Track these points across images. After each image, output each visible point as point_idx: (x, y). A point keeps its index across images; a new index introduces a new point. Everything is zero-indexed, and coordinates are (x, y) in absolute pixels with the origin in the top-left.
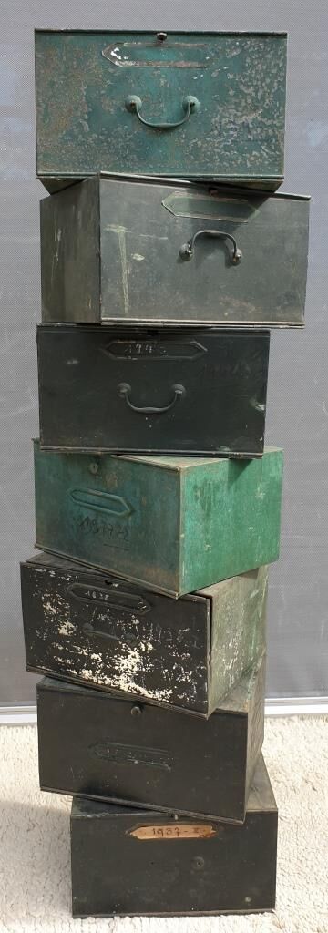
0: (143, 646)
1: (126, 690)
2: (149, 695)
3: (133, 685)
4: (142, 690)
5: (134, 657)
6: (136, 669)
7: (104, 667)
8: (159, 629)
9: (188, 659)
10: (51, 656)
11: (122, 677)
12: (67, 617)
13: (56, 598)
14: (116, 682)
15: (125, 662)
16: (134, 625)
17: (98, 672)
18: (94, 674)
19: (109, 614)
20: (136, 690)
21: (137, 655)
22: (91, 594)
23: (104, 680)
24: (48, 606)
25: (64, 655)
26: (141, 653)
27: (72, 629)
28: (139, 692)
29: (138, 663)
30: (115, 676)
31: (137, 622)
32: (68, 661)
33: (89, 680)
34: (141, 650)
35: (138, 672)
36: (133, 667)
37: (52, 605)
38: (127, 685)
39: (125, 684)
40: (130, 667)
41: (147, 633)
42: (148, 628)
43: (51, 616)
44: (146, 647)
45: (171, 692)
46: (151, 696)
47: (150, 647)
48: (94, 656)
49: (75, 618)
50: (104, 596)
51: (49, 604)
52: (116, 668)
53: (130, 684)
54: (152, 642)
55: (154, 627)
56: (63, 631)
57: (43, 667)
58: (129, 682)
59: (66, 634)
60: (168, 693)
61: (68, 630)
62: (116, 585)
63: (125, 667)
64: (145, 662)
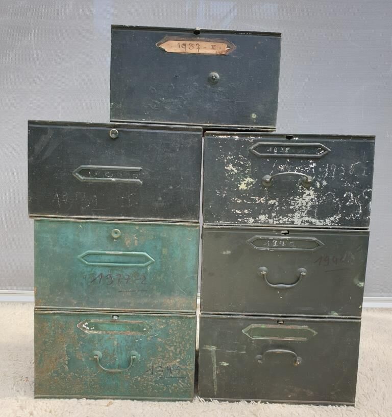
0: (318, 185)
1: (299, 223)
2: (319, 223)
3: (307, 218)
4: (313, 220)
5: (309, 195)
6: (310, 204)
7: (281, 209)
8: (333, 167)
9: (357, 186)
10: (229, 211)
11: (296, 214)
12: (247, 174)
13: (239, 159)
14: (290, 220)
15: (300, 201)
16: (312, 168)
17: (273, 215)
18: (270, 218)
19: (289, 164)
20: (308, 222)
21: (312, 192)
22: (273, 149)
23: (278, 220)
24: (230, 167)
25: (242, 207)
26: (315, 191)
27: (252, 183)
28: (311, 223)
29: (312, 200)
30: (290, 215)
31: (314, 165)
32: (246, 211)
33: (265, 223)
34: (316, 188)
35: (311, 207)
36: (307, 203)
37: (233, 166)
38: (301, 220)
39: (298, 220)
40: (305, 204)
41: (322, 173)
42: (323, 168)
43: (231, 176)
44: (321, 184)
45: (340, 216)
46: (322, 224)
47: (325, 183)
48: (272, 202)
49: (256, 173)
50: (285, 150)
51: (231, 165)
52: (291, 207)
53: (302, 219)
54: (327, 179)
55: (329, 167)
56: (243, 186)
57: (221, 222)
58: (303, 217)
59: (245, 188)
60: (338, 217)
61: (248, 184)
62: (297, 139)
63: (300, 205)
64: (318, 197)
